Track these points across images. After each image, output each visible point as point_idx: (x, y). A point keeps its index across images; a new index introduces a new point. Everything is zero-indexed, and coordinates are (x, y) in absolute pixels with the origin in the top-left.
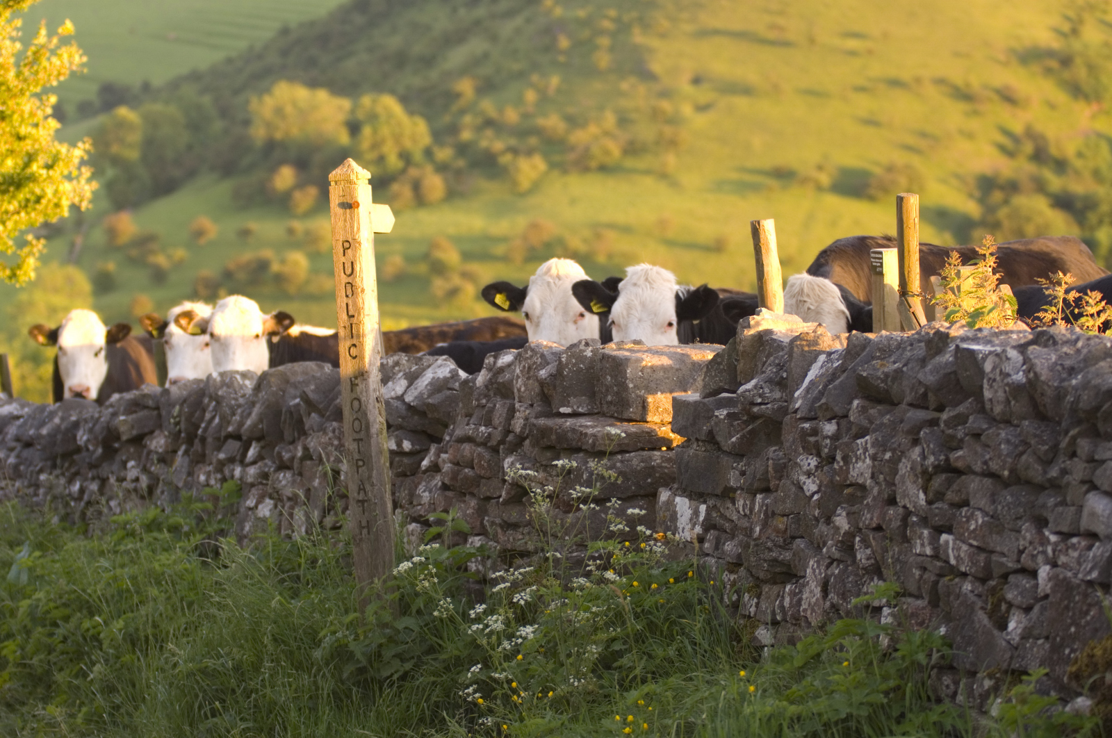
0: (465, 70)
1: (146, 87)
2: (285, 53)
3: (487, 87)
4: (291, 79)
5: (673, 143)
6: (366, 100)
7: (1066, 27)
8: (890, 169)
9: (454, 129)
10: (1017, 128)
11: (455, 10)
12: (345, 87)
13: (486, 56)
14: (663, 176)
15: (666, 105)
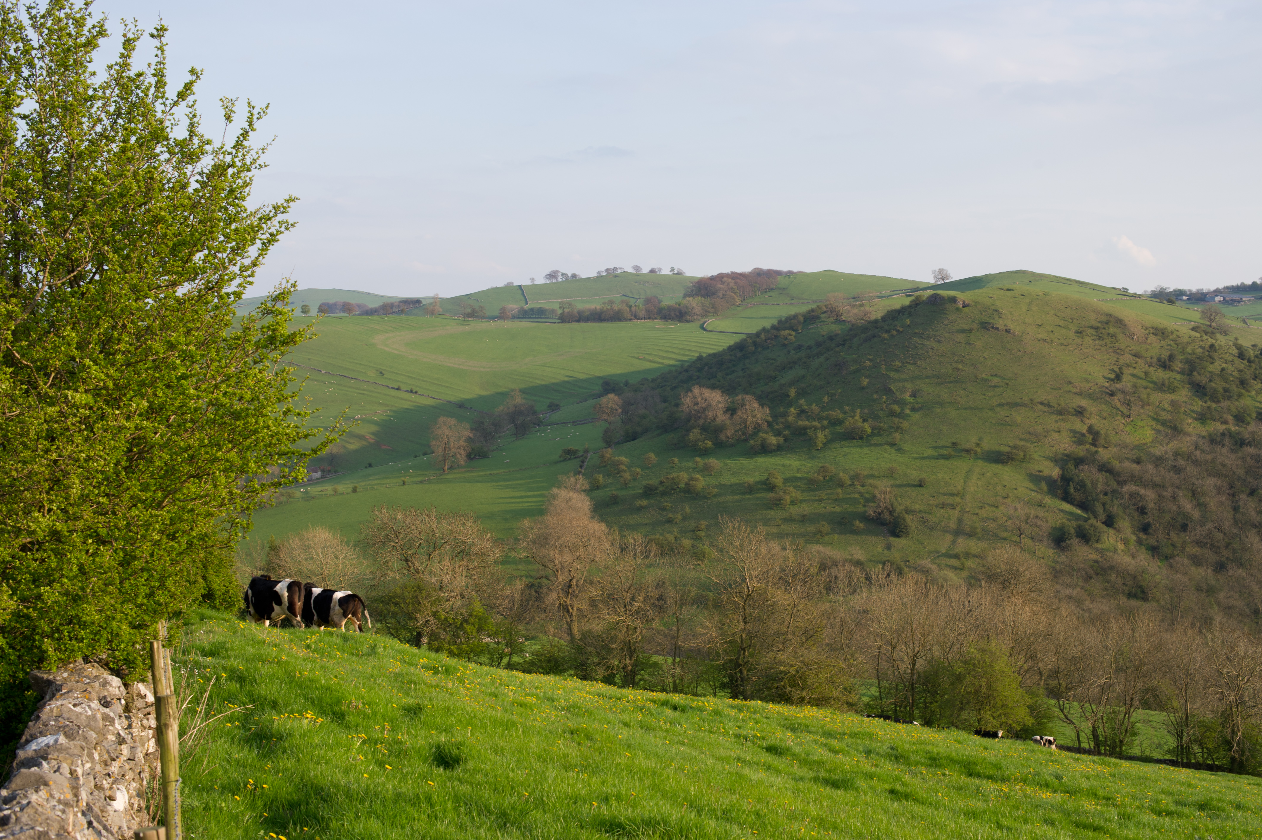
0: (791, 384)
1: (626, 384)
2: (700, 370)
3: (802, 393)
4: (702, 385)
5: (899, 428)
6: (739, 397)
7: (1113, 376)
8: (1015, 447)
9: (785, 415)
10: (1084, 430)
11: (789, 352)
12: (729, 390)
13: (804, 376)
14: (893, 445)
15: (896, 408)
